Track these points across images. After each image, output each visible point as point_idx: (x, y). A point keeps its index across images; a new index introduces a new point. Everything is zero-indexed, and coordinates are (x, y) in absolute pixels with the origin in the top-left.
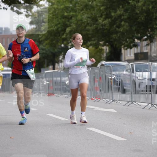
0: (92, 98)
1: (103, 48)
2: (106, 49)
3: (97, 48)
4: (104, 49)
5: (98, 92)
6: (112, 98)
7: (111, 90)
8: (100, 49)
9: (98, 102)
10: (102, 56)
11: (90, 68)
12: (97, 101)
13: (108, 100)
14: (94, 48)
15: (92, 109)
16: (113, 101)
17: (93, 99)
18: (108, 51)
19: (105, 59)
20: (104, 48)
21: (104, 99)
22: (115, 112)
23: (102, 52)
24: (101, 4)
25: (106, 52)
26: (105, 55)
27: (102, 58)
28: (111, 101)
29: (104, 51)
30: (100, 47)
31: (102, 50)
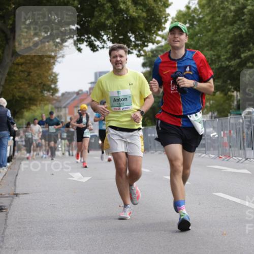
0: (220, 156)
1: (232, 94)
2: (237, 96)
3: (226, 94)
4: (234, 96)
5: (228, 148)
6: (245, 156)
7: (244, 146)
8: (229, 96)
9: (228, 160)
10: (232, 104)
11: (217, 119)
12: (226, 160)
13: (240, 159)
14: (222, 95)
15: (220, 169)
16: (247, 159)
17: (221, 158)
18: (239, 98)
19: (235, 107)
20: (235, 93)
21: (235, 157)
22: (249, 174)
23: (232, 99)
24: (229, 41)
25: (237, 100)
26: (235, 103)
27: (232, 107)
28: (244, 159)
29: (234, 98)
30: (229, 93)
31: (232, 96)
